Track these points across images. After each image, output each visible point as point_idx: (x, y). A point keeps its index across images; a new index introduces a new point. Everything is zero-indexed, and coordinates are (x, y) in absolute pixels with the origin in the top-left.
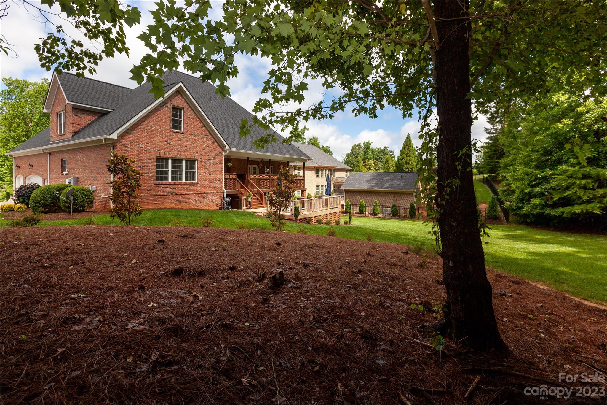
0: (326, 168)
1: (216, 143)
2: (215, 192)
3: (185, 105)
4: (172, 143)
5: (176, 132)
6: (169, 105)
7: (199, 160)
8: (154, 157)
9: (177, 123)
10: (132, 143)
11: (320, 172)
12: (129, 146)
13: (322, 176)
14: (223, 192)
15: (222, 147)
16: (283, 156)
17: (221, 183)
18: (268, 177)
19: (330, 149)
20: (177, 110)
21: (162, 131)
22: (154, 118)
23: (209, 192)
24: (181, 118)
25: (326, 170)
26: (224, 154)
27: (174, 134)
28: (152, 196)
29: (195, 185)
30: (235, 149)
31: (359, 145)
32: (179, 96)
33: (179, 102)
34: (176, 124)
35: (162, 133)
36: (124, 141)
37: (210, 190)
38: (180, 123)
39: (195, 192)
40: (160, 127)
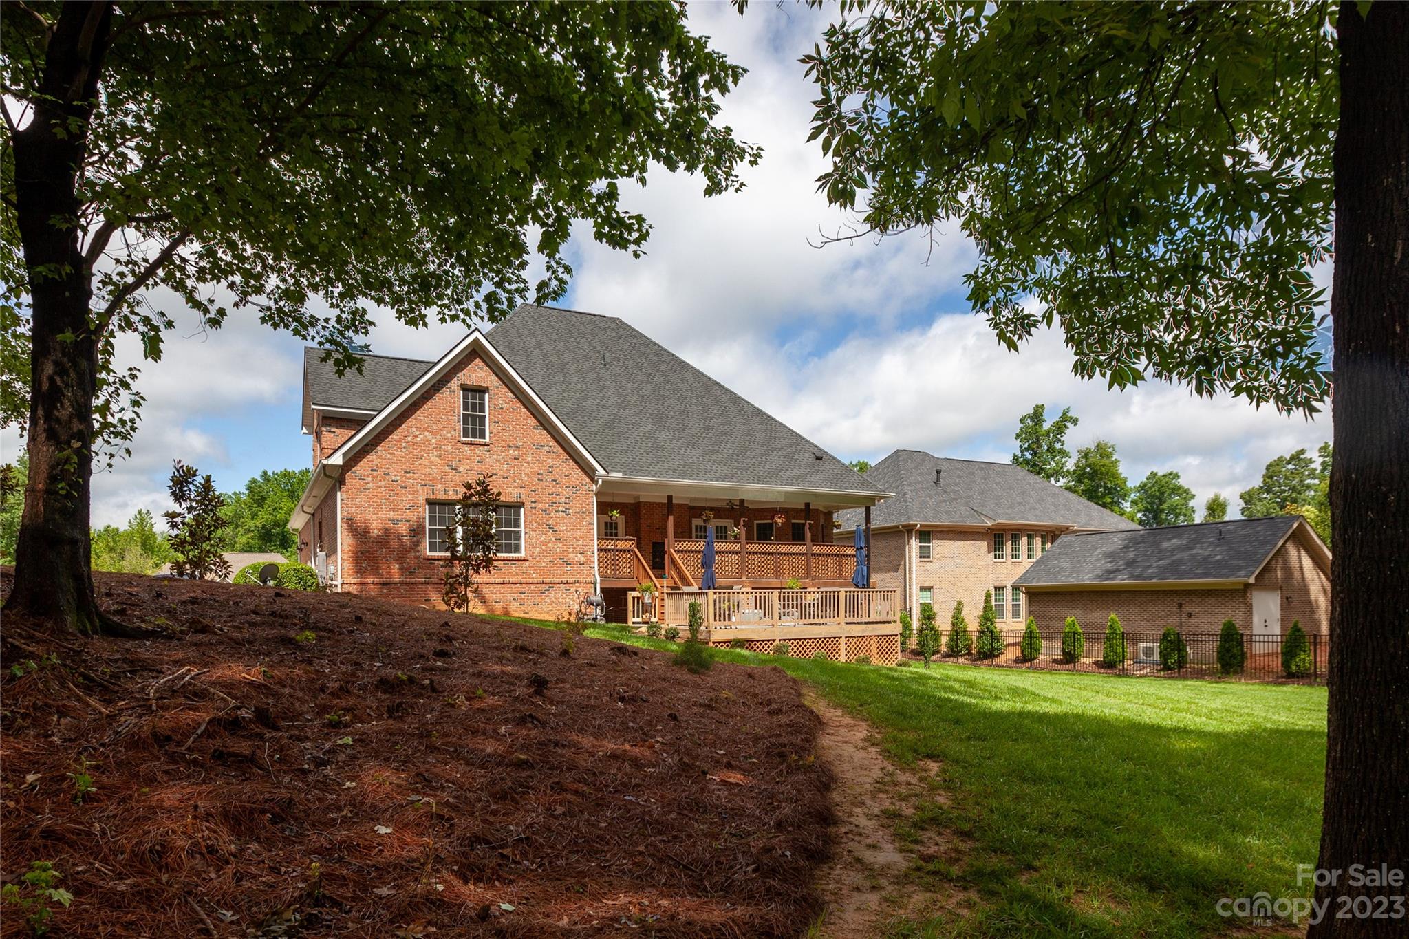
0: (1032, 532)
1: (572, 463)
2: (571, 580)
3: (490, 380)
4: (461, 469)
5: (471, 444)
6: (455, 384)
7: (528, 505)
8: (422, 499)
9: (474, 423)
10: (375, 473)
11: (1008, 547)
12: (370, 479)
13: (1015, 556)
14: (595, 583)
15: (590, 473)
16: (778, 488)
17: (588, 559)
18: (736, 547)
19: (1182, 482)
20: (474, 393)
21: (439, 443)
22: (419, 415)
23: (555, 580)
24: (482, 409)
25: (1030, 537)
26: (594, 487)
27: (466, 448)
28: (420, 583)
29: (518, 564)
30: (620, 475)
31: (1297, 457)
32: (478, 360)
33: (477, 374)
34: (473, 425)
35: (438, 447)
36: (361, 468)
37: (558, 575)
38: (483, 423)
39: (519, 579)
40: (434, 434)
